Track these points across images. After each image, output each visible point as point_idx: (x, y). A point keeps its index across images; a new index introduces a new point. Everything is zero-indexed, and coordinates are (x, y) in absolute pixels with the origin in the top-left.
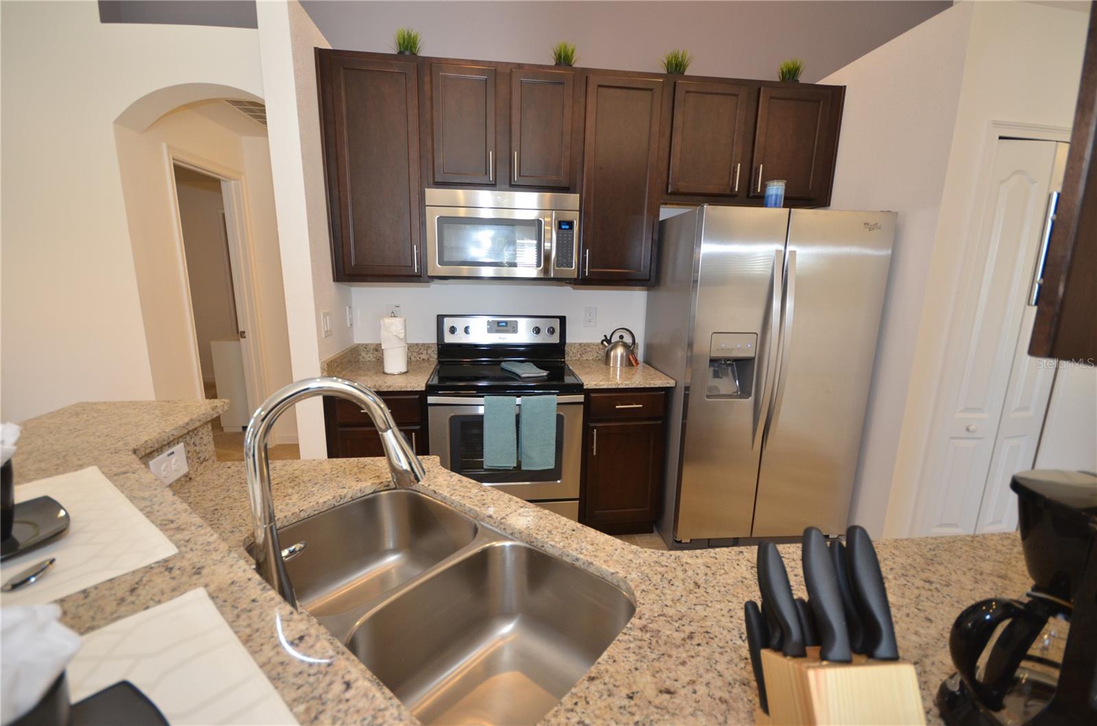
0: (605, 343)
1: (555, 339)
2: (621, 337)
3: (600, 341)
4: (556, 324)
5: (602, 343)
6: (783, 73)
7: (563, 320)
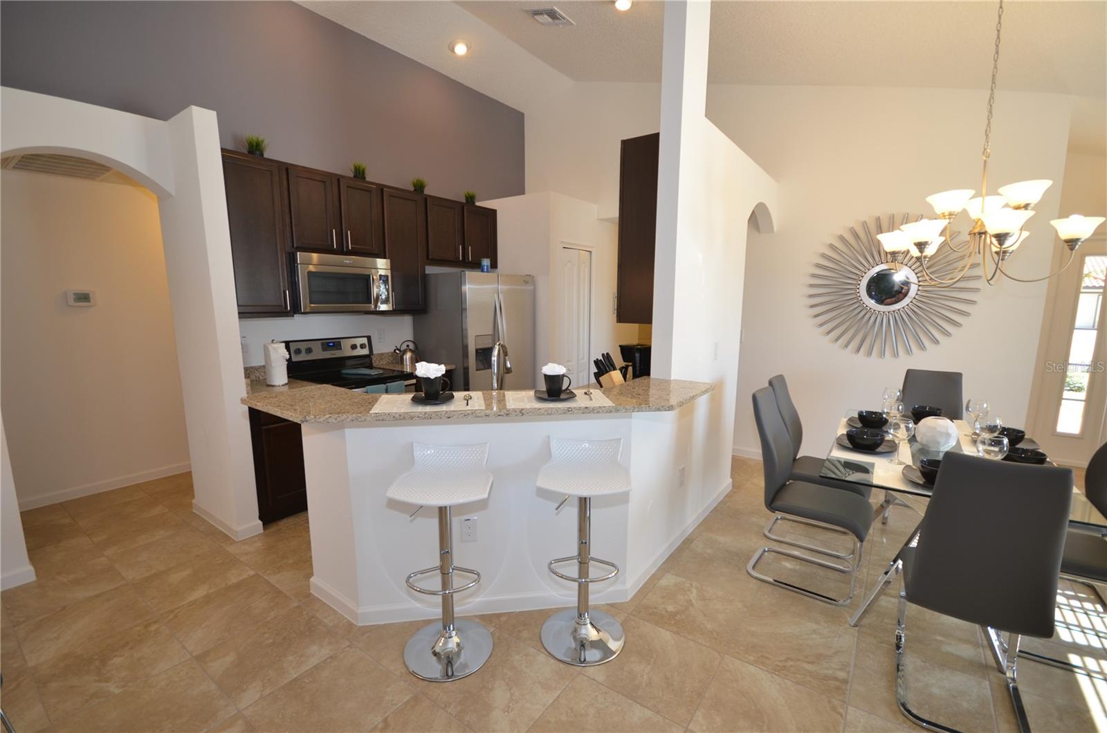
0: (397, 351)
1: (365, 352)
2: (408, 346)
3: (393, 351)
4: (365, 341)
5: (395, 350)
6: (466, 197)
7: (369, 338)
